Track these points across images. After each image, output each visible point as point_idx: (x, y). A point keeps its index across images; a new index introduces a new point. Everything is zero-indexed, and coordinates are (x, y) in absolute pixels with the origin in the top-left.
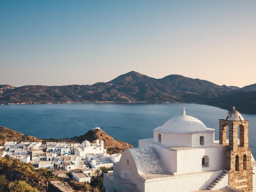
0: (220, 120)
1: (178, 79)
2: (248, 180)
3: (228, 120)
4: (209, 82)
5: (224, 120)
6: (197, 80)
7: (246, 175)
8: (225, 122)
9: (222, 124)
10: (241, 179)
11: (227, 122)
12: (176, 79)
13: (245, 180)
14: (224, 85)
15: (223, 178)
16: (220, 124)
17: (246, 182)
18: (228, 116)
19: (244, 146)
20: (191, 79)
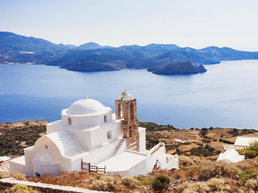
0: (115, 100)
1: (8, 37)
2: (137, 142)
3: (122, 100)
4: (45, 41)
5: (120, 101)
6: (31, 38)
7: (135, 139)
8: (120, 102)
9: (117, 103)
10: (133, 142)
11: (122, 102)
12: (6, 37)
13: (135, 143)
14: (61, 44)
15: (122, 145)
16: (116, 103)
17: (135, 144)
18: (122, 98)
19: (134, 118)
20: (24, 37)
